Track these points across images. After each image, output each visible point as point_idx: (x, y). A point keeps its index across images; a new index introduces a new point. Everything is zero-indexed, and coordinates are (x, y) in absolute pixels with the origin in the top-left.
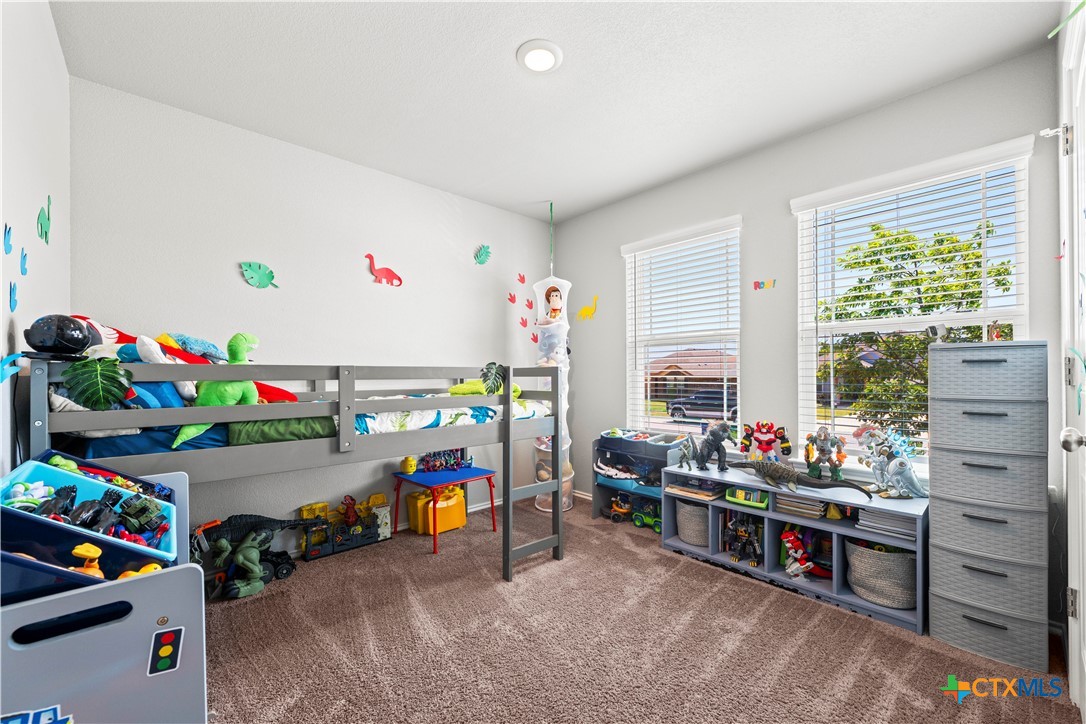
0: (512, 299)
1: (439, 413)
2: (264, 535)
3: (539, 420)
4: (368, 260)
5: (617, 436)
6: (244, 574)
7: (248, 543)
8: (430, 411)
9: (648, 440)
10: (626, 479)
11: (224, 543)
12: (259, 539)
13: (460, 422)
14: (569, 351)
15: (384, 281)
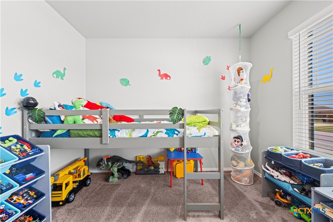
0: (223, 78)
1: (148, 131)
2: (119, 164)
3: (209, 138)
4: (158, 72)
5: (278, 152)
6: (113, 174)
7: (115, 165)
8: (144, 130)
9: (303, 160)
10: (285, 181)
11: (110, 163)
12: (118, 164)
13: (159, 135)
14: (249, 100)
15: (164, 78)
